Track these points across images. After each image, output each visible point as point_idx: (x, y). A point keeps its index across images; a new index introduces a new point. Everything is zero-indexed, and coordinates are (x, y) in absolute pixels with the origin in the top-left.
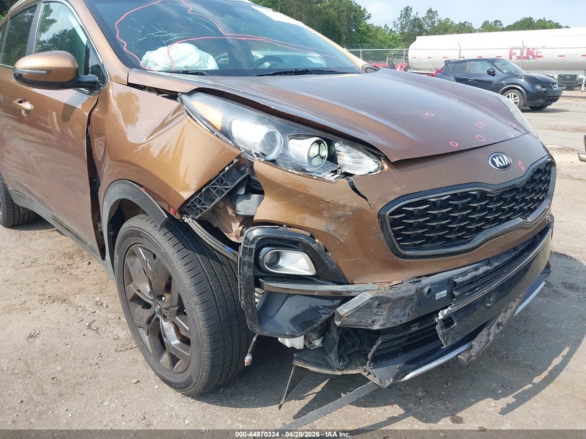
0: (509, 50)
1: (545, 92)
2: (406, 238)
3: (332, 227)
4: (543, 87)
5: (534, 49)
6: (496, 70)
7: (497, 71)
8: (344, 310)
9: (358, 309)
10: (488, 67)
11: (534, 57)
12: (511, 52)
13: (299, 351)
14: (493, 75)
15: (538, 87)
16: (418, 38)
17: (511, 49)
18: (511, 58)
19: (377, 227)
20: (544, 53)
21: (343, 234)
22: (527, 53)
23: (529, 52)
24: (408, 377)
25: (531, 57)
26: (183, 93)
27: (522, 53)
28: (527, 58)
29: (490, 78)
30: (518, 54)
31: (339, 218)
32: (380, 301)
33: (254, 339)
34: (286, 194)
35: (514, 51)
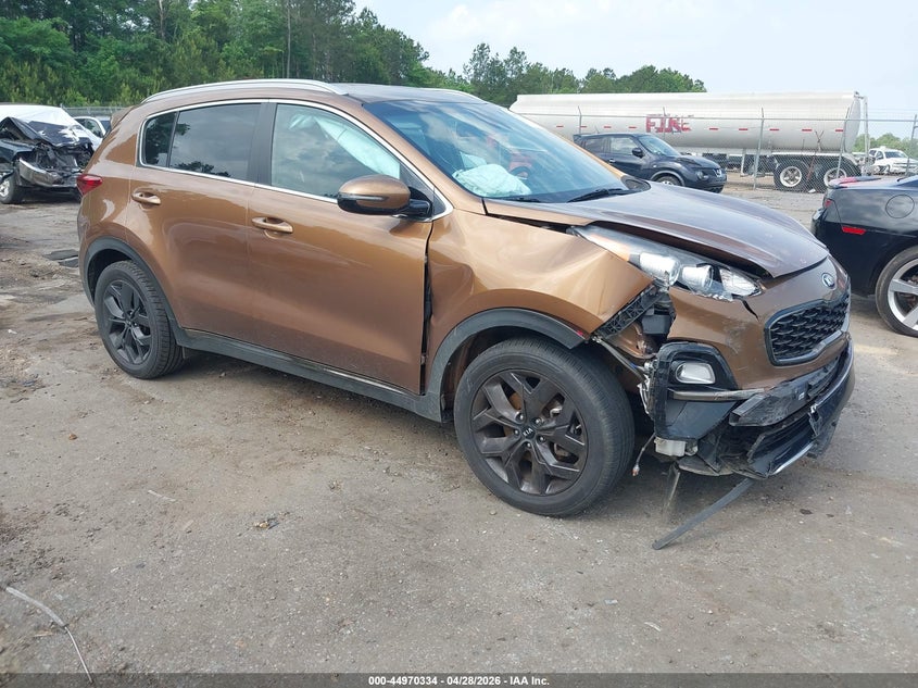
0: (645, 119)
1: (708, 181)
2: (777, 347)
3: (730, 341)
4: (705, 174)
5: (678, 119)
6: (643, 148)
7: (645, 151)
8: (739, 411)
9: (754, 409)
10: (633, 146)
11: (678, 128)
12: (648, 122)
13: (679, 458)
14: (641, 157)
15: (699, 174)
16: (519, 96)
17: (649, 118)
18: (648, 130)
19: (762, 340)
20: (691, 123)
21: (737, 346)
22: (670, 123)
23: (673, 123)
24: (779, 470)
25: (674, 129)
26: (576, 226)
27: (662, 124)
28: (669, 130)
29: (638, 161)
30: (658, 124)
31: (736, 332)
32: (771, 401)
33: (643, 449)
34: (697, 314)
35: (652, 120)
